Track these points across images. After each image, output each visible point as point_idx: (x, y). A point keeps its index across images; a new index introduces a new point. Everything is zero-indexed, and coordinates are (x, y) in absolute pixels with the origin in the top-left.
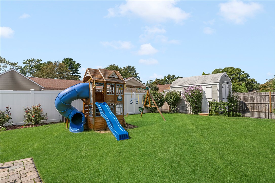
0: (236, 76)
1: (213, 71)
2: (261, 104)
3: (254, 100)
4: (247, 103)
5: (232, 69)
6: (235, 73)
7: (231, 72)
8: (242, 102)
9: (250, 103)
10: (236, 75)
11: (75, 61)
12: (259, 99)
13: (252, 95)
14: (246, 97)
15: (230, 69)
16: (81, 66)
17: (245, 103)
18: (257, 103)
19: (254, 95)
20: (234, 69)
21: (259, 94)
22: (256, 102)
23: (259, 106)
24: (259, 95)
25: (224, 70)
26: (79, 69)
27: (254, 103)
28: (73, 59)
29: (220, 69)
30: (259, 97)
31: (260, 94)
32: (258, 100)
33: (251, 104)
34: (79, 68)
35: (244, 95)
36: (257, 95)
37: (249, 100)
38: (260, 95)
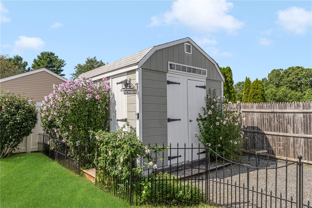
0: (306, 80)
1: (270, 73)
2: (307, 138)
3: (289, 126)
4: (269, 133)
5: (300, 69)
6: (304, 76)
7: (297, 74)
8: (256, 130)
9: (277, 133)
10: (306, 78)
11: (58, 57)
12: (301, 123)
13: (281, 109)
14: (266, 116)
15: (296, 70)
16: (65, 64)
17: (265, 132)
18: (297, 135)
19: (288, 110)
20: (303, 70)
21: (301, 108)
22: (294, 132)
23: (302, 143)
24: (301, 110)
25: (287, 71)
26: (62, 68)
27: (288, 134)
28: (54, 54)
29: (280, 69)
30: (302, 115)
31: (304, 109)
32: (299, 126)
33: (281, 138)
34: (63, 66)
35: (262, 110)
36: (296, 111)
37: (274, 126)
38: (305, 111)
